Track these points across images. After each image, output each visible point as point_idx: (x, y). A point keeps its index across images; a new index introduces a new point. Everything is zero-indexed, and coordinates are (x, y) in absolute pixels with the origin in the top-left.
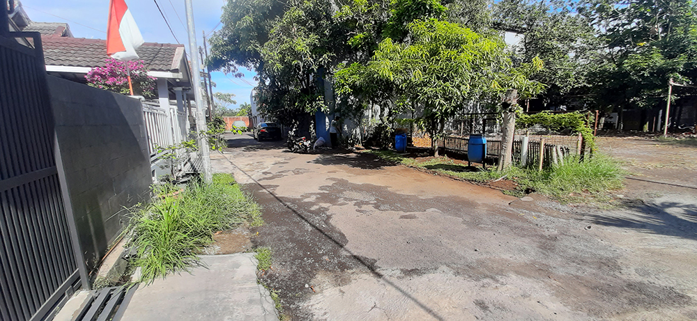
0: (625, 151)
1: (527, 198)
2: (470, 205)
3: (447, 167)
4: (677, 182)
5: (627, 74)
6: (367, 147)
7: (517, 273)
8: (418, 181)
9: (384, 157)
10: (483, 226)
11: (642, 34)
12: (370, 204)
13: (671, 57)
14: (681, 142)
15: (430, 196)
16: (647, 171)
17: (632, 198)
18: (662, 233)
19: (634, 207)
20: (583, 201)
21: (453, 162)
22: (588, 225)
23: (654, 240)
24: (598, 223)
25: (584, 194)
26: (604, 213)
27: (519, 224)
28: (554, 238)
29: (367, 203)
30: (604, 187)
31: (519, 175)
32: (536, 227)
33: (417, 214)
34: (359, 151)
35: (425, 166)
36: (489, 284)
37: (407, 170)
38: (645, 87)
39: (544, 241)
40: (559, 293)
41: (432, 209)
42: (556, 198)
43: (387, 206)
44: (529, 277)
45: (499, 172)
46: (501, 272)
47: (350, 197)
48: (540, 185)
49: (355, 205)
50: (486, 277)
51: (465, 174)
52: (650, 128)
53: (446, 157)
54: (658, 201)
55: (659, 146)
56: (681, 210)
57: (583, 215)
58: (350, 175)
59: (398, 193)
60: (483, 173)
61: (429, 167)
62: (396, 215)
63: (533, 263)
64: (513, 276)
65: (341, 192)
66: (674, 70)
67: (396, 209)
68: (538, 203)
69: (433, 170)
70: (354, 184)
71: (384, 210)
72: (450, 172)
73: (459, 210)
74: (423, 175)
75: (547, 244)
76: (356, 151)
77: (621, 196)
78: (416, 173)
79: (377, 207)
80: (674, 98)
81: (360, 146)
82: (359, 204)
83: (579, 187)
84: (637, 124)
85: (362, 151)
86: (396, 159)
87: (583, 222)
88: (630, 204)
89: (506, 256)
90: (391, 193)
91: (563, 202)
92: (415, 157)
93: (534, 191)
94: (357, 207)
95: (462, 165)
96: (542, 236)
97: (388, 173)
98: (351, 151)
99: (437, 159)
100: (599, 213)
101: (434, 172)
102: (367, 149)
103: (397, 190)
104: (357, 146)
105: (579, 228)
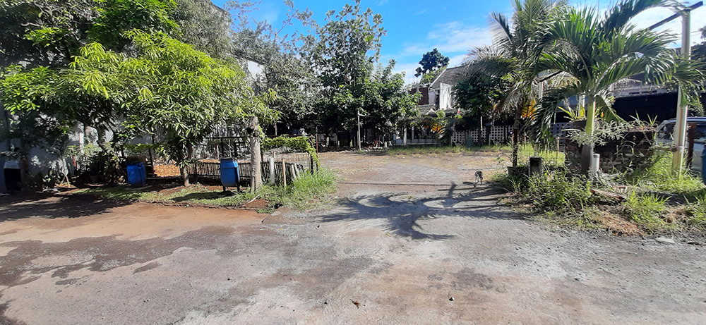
0: (341, 162)
1: (277, 213)
2: (224, 232)
3: (200, 196)
4: (365, 181)
5: (336, 106)
6: (79, 185)
7: (266, 286)
8: (165, 218)
9: (111, 195)
10: (237, 251)
11: (341, 80)
12: (83, 267)
13: (357, 97)
14: (368, 153)
15: (179, 233)
16: (350, 175)
17: (343, 197)
18: (358, 219)
19: (343, 204)
20: (315, 206)
21: (207, 189)
22: (318, 224)
23: (353, 225)
24: (324, 221)
25: (315, 200)
26: (327, 213)
27: (269, 238)
28: (295, 244)
29: (78, 267)
30: (326, 192)
31: (270, 193)
32: (283, 238)
33: (159, 260)
34: (64, 193)
35: (173, 199)
36: (240, 310)
37: (147, 208)
38: (346, 116)
39: (288, 248)
40: (297, 291)
41: (181, 249)
42: (297, 208)
43: (115, 262)
44: (275, 286)
45: (252, 193)
46: (252, 293)
47: (45, 264)
48: (285, 199)
49: (53, 276)
50: (237, 303)
51: (220, 201)
52: (353, 144)
53: (199, 185)
54: (355, 197)
55: (358, 156)
56: (366, 200)
57: (315, 217)
58: (45, 231)
59: (133, 240)
60: (238, 196)
61: (178, 200)
62: (127, 271)
63: (279, 272)
64: (262, 292)
65: (27, 261)
66: (359, 106)
67: (130, 262)
68: (284, 215)
69: (184, 202)
70: (54, 244)
71: (109, 269)
72: (205, 201)
73: (213, 241)
74: (170, 210)
75: (290, 251)
76: (60, 193)
77: (336, 197)
78: (160, 209)
79: (96, 267)
80: (361, 124)
81: (68, 185)
82: (62, 272)
83: (312, 196)
84: (347, 141)
85: (70, 193)
86: (130, 195)
87: (315, 223)
88: (341, 202)
89: (257, 274)
90: (121, 243)
91: (302, 210)
92: (158, 189)
93: (281, 205)
94: (58, 279)
95: (218, 191)
96: (287, 245)
97: (117, 216)
98: (50, 195)
99: (188, 189)
100: (325, 214)
101: (185, 204)
102: (80, 188)
103: (132, 237)
104: (61, 185)
105: (311, 229)
